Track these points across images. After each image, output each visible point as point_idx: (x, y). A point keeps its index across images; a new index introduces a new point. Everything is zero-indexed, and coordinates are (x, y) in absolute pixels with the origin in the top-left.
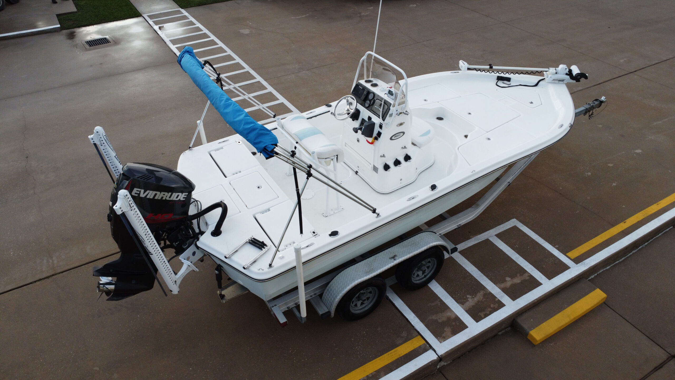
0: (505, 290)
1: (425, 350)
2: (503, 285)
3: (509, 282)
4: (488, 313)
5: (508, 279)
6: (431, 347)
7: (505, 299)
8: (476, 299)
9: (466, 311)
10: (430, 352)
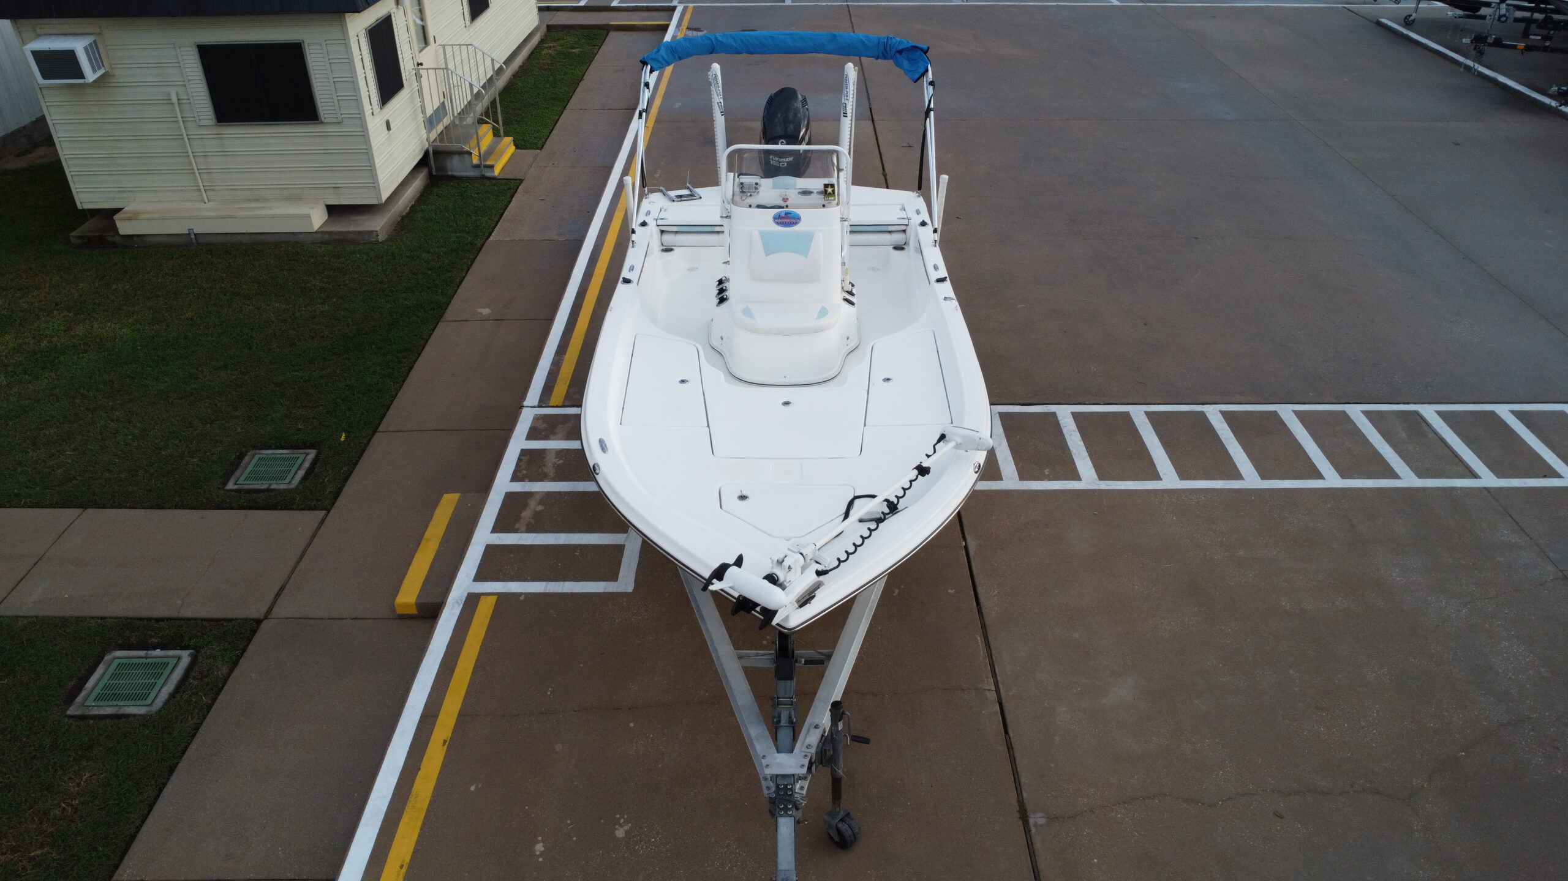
0: (530, 495)
1: (541, 401)
2: (538, 497)
3: (534, 505)
4: (521, 464)
5: (540, 508)
6: (540, 406)
7: (518, 487)
8: (550, 465)
9: (545, 450)
10: (536, 402)
